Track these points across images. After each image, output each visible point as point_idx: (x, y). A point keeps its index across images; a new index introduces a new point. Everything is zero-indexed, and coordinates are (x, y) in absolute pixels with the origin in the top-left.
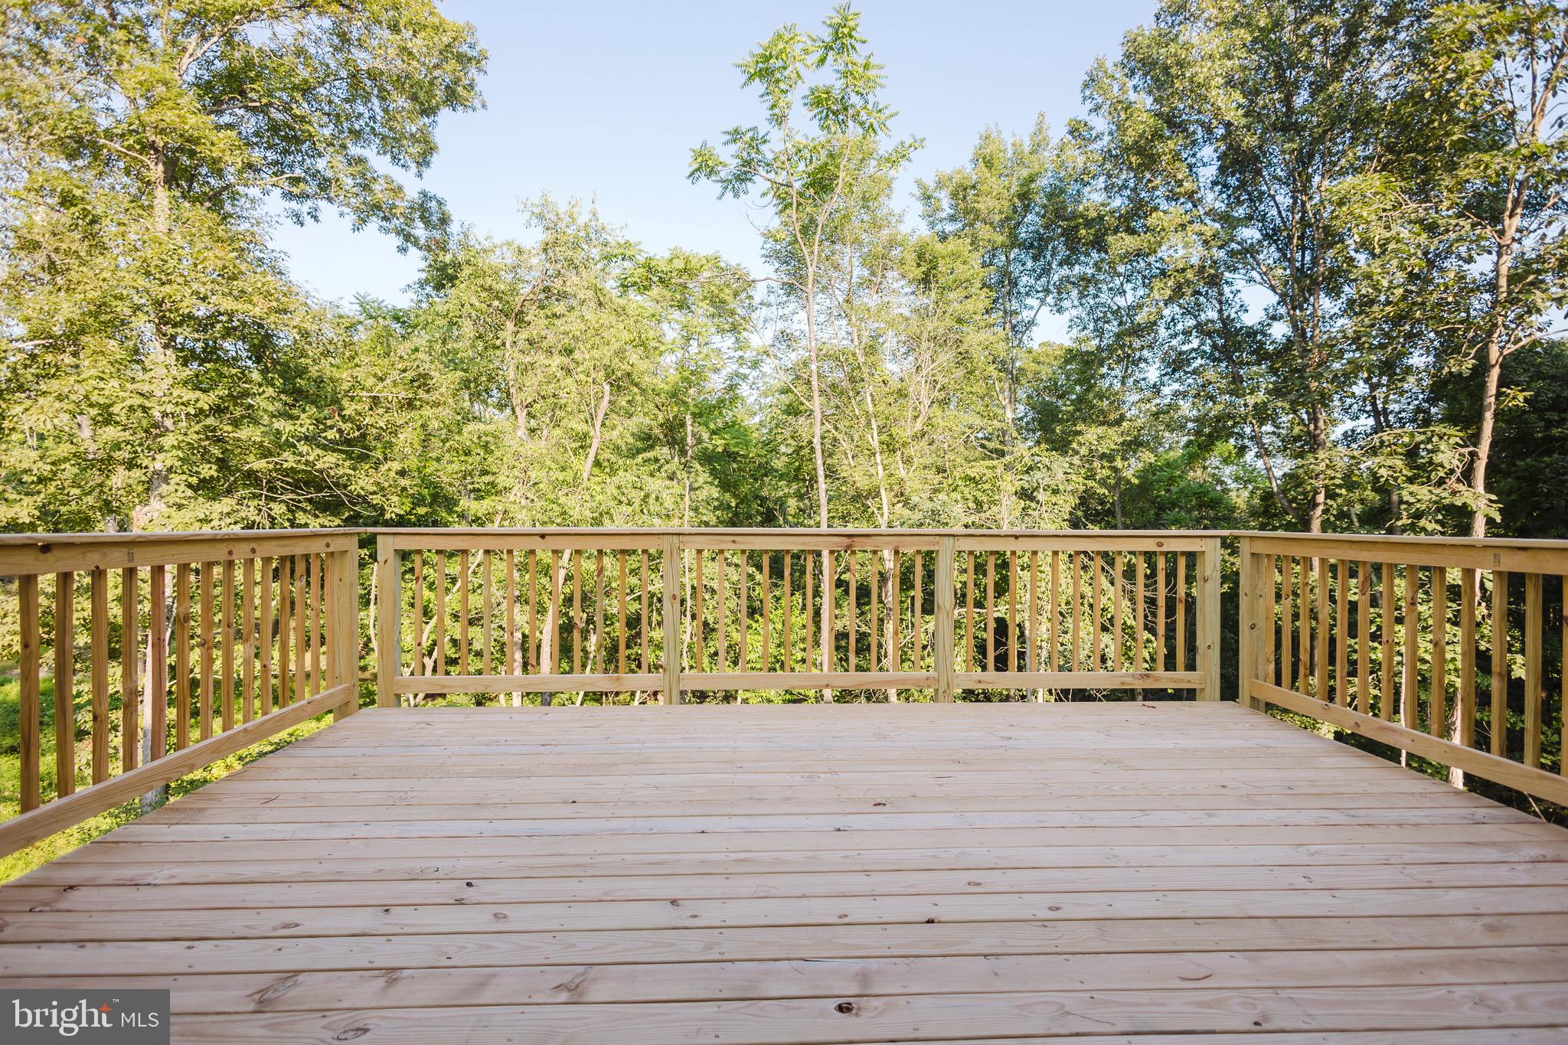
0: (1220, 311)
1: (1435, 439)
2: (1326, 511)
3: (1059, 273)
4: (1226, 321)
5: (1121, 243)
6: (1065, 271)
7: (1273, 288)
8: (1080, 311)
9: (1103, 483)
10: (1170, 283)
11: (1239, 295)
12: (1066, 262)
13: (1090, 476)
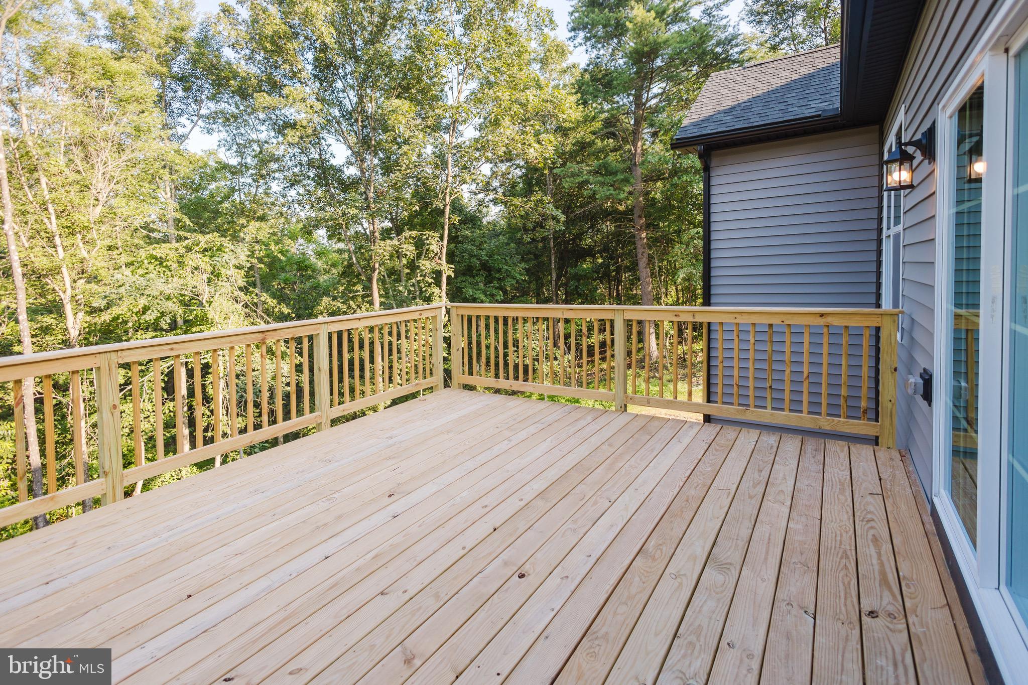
0: (320, 154)
1: (430, 238)
2: (379, 273)
3: (208, 108)
4: (323, 161)
5: (262, 99)
6: (212, 106)
7: (350, 147)
8: (224, 135)
9: (260, 260)
10: (298, 134)
11: (330, 148)
12: (213, 98)
13: (252, 255)
